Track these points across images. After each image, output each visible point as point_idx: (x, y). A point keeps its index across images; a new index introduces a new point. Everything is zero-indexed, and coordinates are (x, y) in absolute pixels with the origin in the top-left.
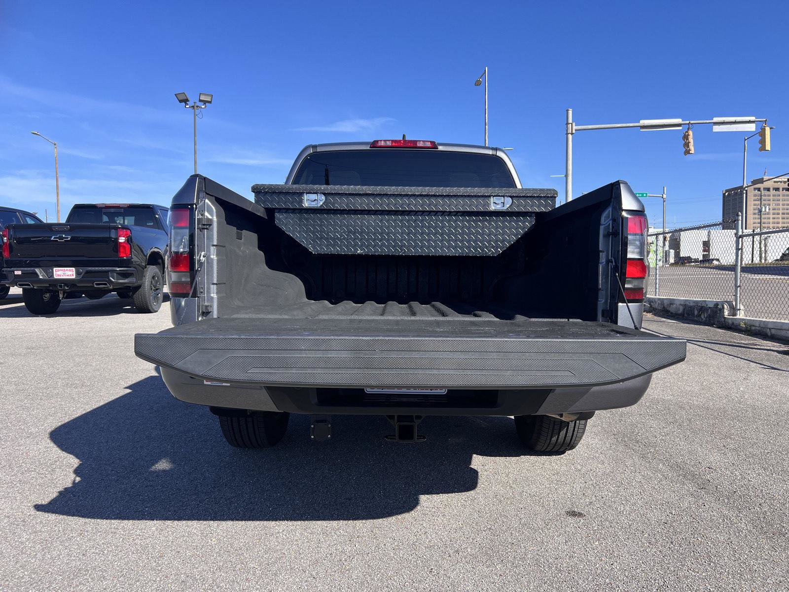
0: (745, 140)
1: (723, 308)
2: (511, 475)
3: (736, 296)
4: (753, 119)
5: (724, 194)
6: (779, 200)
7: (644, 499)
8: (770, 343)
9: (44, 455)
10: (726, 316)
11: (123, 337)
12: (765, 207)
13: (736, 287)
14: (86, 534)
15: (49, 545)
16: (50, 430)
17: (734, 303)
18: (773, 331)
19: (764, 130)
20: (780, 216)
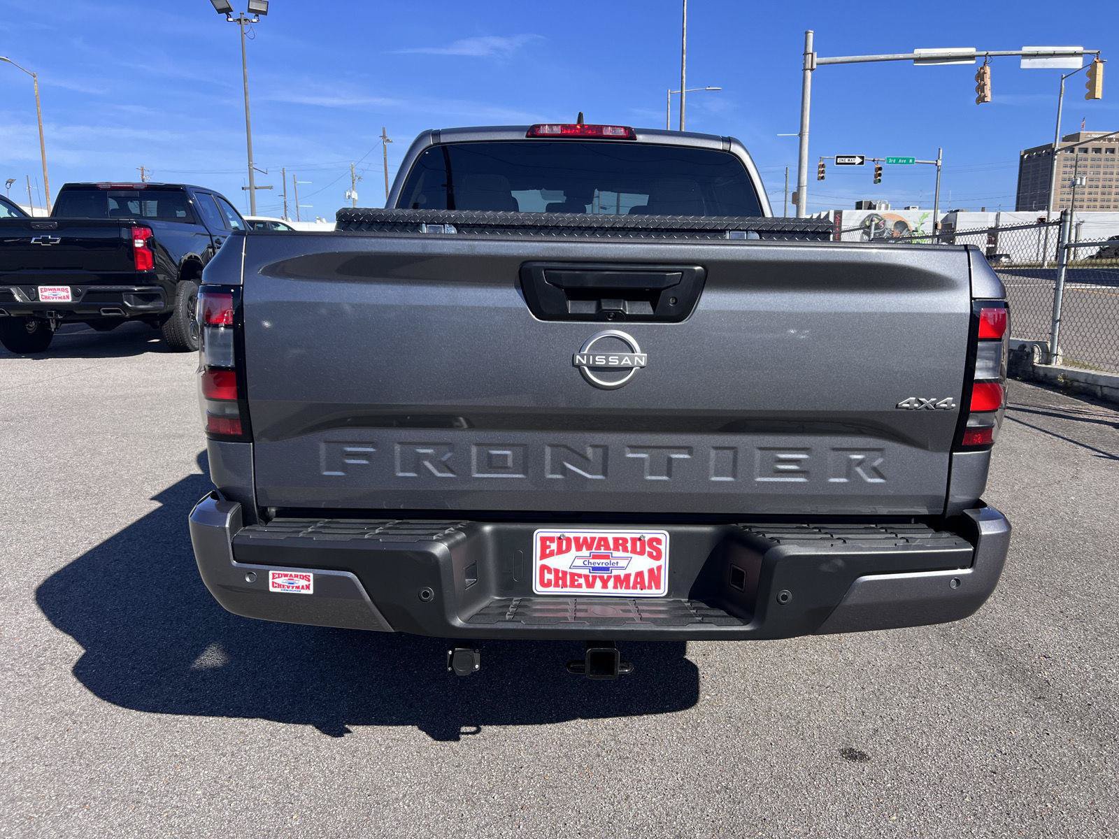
0: (1063, 79)
1: (1033, 351)
2: (749, 675)
3: (1052, 334)
4: (1079, 49)
5: (1022, 157)
6: (1099, 166)
7: (956, 721)
8: (1101, 408)
9: (27, 635)
10: (1035, 364)
11: (148, 398)
12: (1081, 179)
13: (1055, 321)
14: (93, 804)
15: (34, 828)
16: (36, 585)
17: (1049, 345)
18: (1106, 391)
19: (1094, 66)
20: (1099, 190)
